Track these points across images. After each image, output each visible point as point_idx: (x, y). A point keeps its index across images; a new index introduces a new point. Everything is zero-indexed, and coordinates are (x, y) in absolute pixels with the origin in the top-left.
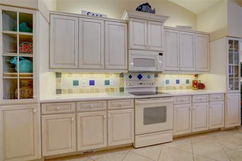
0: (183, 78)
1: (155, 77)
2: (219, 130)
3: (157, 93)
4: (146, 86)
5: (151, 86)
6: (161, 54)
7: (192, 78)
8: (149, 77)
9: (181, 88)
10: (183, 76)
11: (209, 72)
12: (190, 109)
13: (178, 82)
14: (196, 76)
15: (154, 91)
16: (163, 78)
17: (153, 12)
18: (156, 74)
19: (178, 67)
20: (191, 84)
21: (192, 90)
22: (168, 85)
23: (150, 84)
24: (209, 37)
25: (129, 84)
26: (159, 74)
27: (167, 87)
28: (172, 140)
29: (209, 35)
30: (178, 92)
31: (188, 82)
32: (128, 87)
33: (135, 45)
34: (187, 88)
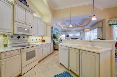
0: (38, 38)
1: (27, 37)
2: (49, 55)
3: (28, 45)
4: (23, 42)
5: (26, 42)
6: (32, 27)
7: (41, 38)
8: (24, 37)
9: (38, 42)
10: (38, 37)
11: (46, 36)
12: (43, 49)
13: (36, 40)
14: (43, 37)
15: (27, 44)
16: (30, 38)
17: (28, 6)
18: (28, 36)
19: (37, 34)
20: (41, 40)
21: (41, 43)
22: (33, 41)
23: (25, 41)
24: (46, 24)
25: (12, 42)
26: (29, 36)
27: (32, 42)
28: (37, 63)
29: (46, 23)
30: (37, 44)
31: (40, 40)
32: (11, 43)
33: (19, 20)
34: (40, 42)
